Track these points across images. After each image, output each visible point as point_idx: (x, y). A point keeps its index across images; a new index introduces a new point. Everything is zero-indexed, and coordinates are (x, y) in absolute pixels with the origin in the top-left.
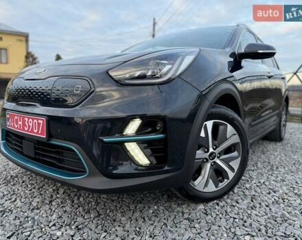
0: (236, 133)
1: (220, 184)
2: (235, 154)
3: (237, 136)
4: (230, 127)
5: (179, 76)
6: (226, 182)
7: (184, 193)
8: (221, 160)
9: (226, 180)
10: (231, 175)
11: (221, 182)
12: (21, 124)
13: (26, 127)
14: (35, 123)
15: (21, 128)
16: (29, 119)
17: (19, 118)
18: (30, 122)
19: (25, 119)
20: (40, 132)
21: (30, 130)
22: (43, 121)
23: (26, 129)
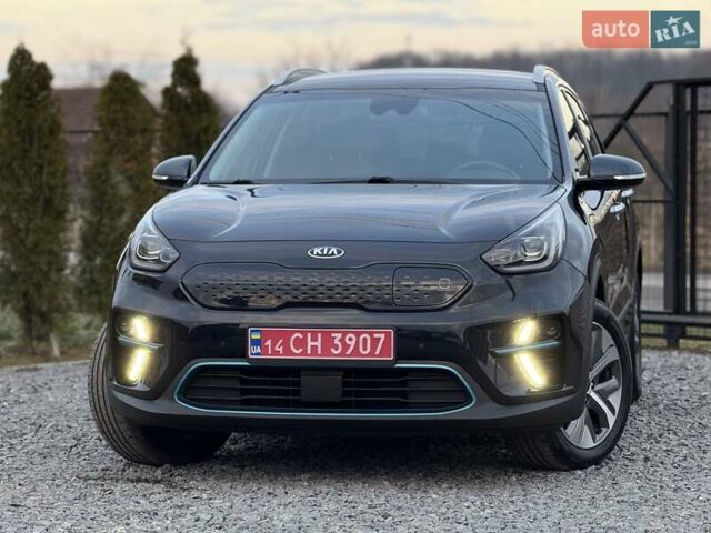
0: (613, 343)
1: (598, 437)
2: (613, 382)
3: (615, 348)
4: (605, 333)
5: (562, 257)
6: (605, 432)
7: (558, 447)
8: (597, 392)
9: (604, 430)
10: (612, 420)
11: (598, 432)
12: (318, 344)
13: (337, 349)
14: (365, 339)
15: (319, 352)
16: (345, 334)
17: (309, 335)
18: (350, 339)
19: (333, 335)
20: (377, 353)
21: (348, 353)
22: (388, 334)
23: (336, 352)
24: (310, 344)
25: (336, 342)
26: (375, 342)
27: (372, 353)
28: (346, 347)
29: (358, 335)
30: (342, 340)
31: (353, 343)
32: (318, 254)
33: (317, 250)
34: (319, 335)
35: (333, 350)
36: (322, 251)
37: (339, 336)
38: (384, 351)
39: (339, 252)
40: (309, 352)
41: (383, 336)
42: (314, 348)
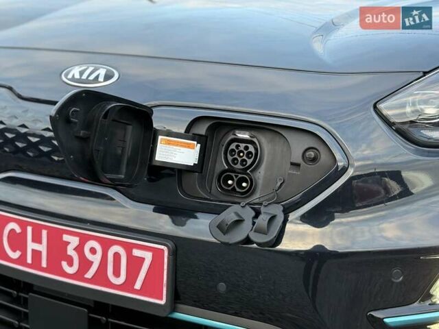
12: (42, 248)
13: (71, 264)
14: (117, 256)
15: (44, 264)
16: (84, 239)
17: (29, 229)
18: (93, 251)
19: (66, 238)
20: (138, 286)
21: (89, 275)
22: (157, 255)
23: (71, 270)
24: (31, 246)
25: (71, 251)
26: (135, 264)
27: (129, 285)
28: (85, 264)
29: (106, 245)
30: (79, 249)
31: (96, 259)
32: (73, 79)
33: (75, 72)
34: (44, 233)
35: (64, 264)
36: (81, 73)
37: (74, 241)
38: (151, 286)
39: (108, 77)
40: (29, 260)
41: (148, 256)
42: (37, 254)
